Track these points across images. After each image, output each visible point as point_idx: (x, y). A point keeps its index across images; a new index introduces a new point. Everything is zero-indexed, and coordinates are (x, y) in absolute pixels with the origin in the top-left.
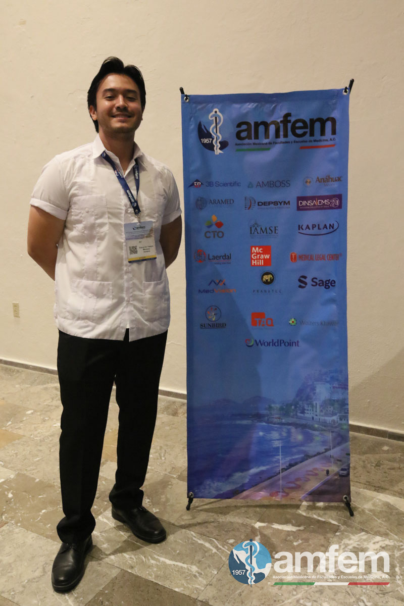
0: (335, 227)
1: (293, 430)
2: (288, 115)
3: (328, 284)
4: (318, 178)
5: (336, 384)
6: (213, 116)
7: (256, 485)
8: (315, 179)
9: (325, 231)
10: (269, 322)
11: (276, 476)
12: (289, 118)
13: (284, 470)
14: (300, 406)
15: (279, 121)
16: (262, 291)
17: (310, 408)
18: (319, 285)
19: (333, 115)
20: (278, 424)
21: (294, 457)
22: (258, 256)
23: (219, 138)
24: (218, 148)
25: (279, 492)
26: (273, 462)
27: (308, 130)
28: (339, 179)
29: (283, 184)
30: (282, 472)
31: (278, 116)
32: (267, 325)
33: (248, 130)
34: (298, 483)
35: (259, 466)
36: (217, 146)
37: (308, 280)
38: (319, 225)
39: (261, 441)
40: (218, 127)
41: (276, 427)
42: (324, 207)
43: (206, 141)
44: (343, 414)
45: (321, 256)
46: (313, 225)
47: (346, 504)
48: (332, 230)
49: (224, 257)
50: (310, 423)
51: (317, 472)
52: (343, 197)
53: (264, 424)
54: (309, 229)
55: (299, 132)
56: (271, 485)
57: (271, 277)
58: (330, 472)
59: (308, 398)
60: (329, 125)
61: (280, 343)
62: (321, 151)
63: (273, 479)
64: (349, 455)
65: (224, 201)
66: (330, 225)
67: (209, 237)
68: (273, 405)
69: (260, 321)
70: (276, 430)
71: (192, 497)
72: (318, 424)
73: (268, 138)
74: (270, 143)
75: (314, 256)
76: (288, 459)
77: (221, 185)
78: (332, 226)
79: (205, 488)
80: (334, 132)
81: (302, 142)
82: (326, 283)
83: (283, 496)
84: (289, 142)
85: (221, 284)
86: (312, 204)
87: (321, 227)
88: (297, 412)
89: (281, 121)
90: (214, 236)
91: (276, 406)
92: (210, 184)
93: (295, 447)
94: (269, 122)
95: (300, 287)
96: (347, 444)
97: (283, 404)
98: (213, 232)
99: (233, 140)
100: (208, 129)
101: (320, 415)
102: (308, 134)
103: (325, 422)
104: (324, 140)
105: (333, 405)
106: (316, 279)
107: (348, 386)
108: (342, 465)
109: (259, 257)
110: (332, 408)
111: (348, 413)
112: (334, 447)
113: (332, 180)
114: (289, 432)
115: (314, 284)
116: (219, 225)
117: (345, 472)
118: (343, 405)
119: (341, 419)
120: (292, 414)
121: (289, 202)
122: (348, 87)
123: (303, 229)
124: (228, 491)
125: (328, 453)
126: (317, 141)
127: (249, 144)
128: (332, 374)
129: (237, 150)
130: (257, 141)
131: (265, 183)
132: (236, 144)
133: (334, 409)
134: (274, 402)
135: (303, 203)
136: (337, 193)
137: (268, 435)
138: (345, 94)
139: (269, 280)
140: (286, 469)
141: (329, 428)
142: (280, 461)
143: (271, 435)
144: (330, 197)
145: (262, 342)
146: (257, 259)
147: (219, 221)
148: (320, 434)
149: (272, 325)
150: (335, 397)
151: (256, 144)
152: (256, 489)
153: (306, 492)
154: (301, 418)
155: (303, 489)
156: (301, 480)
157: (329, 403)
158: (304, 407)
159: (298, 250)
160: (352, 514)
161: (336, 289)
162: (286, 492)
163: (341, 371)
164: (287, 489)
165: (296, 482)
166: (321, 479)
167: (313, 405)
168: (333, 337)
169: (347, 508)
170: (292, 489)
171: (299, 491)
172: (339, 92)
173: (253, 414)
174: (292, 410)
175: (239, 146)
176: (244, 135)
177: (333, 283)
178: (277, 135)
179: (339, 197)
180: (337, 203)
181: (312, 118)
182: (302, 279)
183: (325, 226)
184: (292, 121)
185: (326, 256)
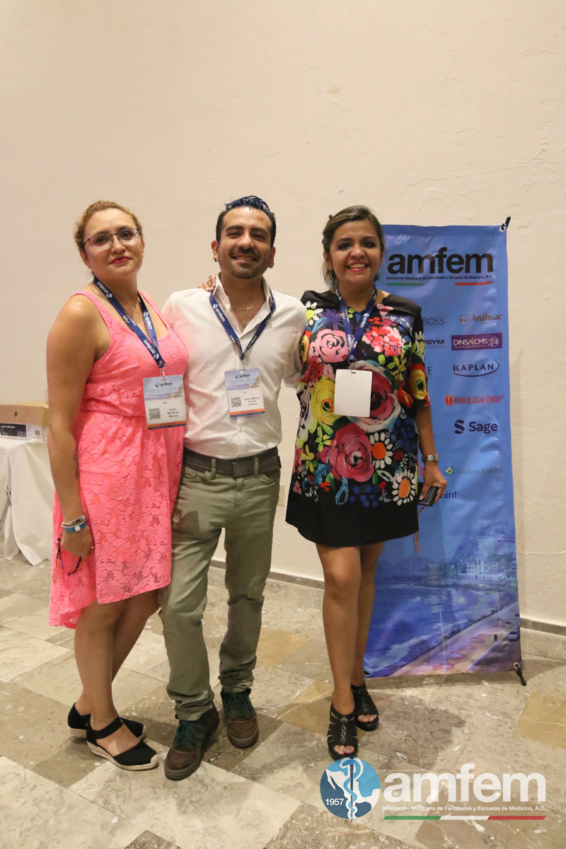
0: (495, 368)
1: (453, 591)
2: (444, 249)
4: (474, 316)
7: (417, 658)
8: (472, 316)
9: (483, 372)
12: (445, 253)
13: (446, 638)
14: (461, 565)
15: (434, 255)
17: (472, 566)
18: (478, 430)
19: (489, 252)
20: (437, 586)
21: (456, 624)
25: (443, 664)
26: (433, 630)
27: (464, 266)
28: (498, 318)
29: (438, 321)
31: (433, 251)
33: (401, 263)
34: (464, 652)
35: (418, 636)
37: (466, 425)
38: (476, 366)
42: (482, 346)
44: (510, 570)
45: (479, 398)
46: (469, 366)
47: (517, 672)
48: (491, 370)
50: (473, 582)
51: (481, 638)
53: (421, 587)
54: (465, 369)
55: (455, 267)
56: (434, 658)
58: (498, 637)
59: (470, 554)
60: (484, 262)
62: (477, 287)
63: (435, 649)
64: (519, 615)
66: (489, 365)
68: (430, 566)
70: (435, 594)
72: (482, 583)
73: (422, 272)
74: (424, 278)
75: (472, 398)
76: (450, 626)
78: (491, 367)
80: (490, 269)
81: (457, 278)
82: (485, 428)
83: (448, 669)
84: (444, 278)
86: (468, 344)
87: (479, 367)
88: (457, 571)
89: (436, 256)
91: (434, 566)
94: (423, 256)
95: (457, 432)
96: (516, 603)
97: (441, 564)
99: (385, 274)
101: (484, 573)
102: (464, 270)
103: (491, 581)
104: (480, 277)
105: (498, 560)
107: (514, 538)
108: (511, 628)
110: (498, 564)
111: (516, 569)
112: (501, 609)
113: (490, 318)
114: (449, 595)
115: (472, 429)
117: (515, 636)
118: (510, 558)
119: (508, 576)
120: (452, 574)
121: (443, 341)
122: (504, 222)
123: (458, 370)
125: (495, 616)
126: (473, 278)
127: (403, 278)
128: (495, 527)
129: (389, 284)
130: (410, 275)
132: (387, 278)
133: (500, 565)
134: (432, 562)
135: (458, 342)
136: (497, 332)
138: (502, 230)
140: (449, 638)
141: (495, 587)
142: (442, 629)
144: (489, 336)
150: (501, 552)
151: (409, 278)
152: (417, 663)
153: (473, 661)
154: (462, 578)
155: (469, 659)
156: (466, 649)
157: (494, 558)
158: (465, 564)
159: (453, 392)
160: (524, 684)
161: (498, 433)
162: (452, 663)
163: (507, 523)
164: (451, 661)
165: (461, 652)
166: (488, 646)
167: (476, 562)
168: (497, 486)
169: (519, 677)
170: (457, 659)
171: (464, 661)
172: (495, 229)
173: (409, 576)
174: (451, 570)
175: (390, 280)
176: (396, 268)
177: (494, 428)
178: (432, 271)
179: (499, 336)
180: (497, 342)
181: (468, 253)
182: (459, 424)
183: (483, 367)
184: (448, 256)
185: (485, 399)
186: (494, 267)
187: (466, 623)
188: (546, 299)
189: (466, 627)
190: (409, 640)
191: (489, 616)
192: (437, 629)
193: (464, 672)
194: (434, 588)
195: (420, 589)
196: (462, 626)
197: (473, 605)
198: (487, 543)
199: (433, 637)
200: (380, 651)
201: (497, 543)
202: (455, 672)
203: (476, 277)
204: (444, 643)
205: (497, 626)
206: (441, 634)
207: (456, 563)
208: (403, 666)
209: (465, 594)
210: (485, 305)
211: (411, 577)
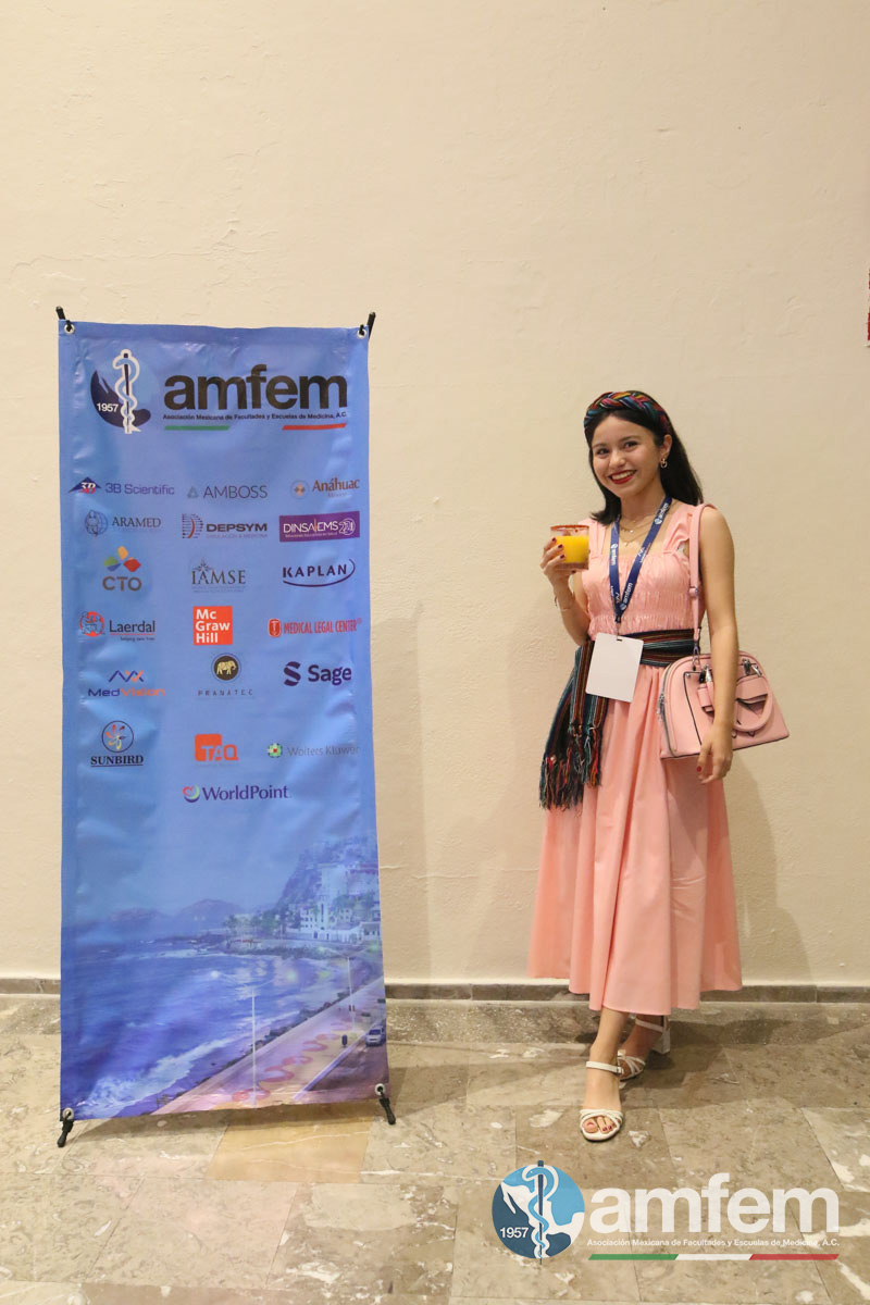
0: (348, 572)
1: (278, 962)
2: (260, 368)
3: (336, 676)
4: (317, 482)
5: (356, 864)
6: (122, 361)
7: (204, 1080)
8: (312, 485)
9: (332, 578)
10: (230, 752)
11: (244, 1057)
12: (262, 374)
13: (259, 1043)
14: (292, 914)
15: (244, 378)
16: (215, 693)
17: (311, 915)
18: (323, 679)
19: (340, 374)
20: (249, 952)
21: (280, 1017)
22: (208, 625)
23: (133, 403)
24: (131, 422)
25: (251, 1090)
27: (298, 397)
28: (354, 485)
29: (254, 492)
30: (256, 1049)
31: (243, 370)
32: (226, 758)
33: (189, 391)
34: (289, 1068)
35: (210, 1041)
36: (129, 418)
37: (302, 671)
38: (319, 568)
39: (214, 990)
40: (130, 383)
41: (244, 959)
42: (329, 534)
43: (107, 407)
44: (370, 922)
45: (325, 625)
46: (309, 568)
47: (381, 1101)
48: (342, 575)
49: (141, 628)
50: (310, 945)
51: (323, 1042)
52: (361, 517)
53: (222, 954)
54: (303, 575)
55: (281, 398)
56: (235, 1079)
57: (233, 664)
58: (349, 1040)
59: (308, 895)
60: (333, 389)
62: (322, 432)
63: (238, 1064)
64: (384, 1001)
65: (141, 521)
66: (340, 567)
67: (113, 588)
68: (237, 916)
69: (212, 752)
70: (245, 966)
71: (70, 1118)
72: (324, 946)
73: (226, 408)
74: (229, 417)
75: (313, 626)
76: (269, 1021)
77: (136, 490)
78: (342, 569)
79: (99, 1097)
80: (343, 403)
81: (287, 417)
82: (334, 675)
83: (258, 1098)
84: (263, 417)
85: (135, 679)
86: (308, 530)
87: (324, 571)
88: (284, 926)
89: (249, 379)
90: (122, 588)
91: (245, 917)
92: (114, 488)
93: (282, 996)
94: (225, 380)
95: (288, 683)
96: (380, 980)
97: (259, 912)
98: (119, 578)
99: (159, 409)
100: (109, 384)
101: (328, 928)
102: (298, 403)
103: (338, 941)
104: (326, 416)
105: (352, 906)
106: (316, 667)
107: (377, 866)
108: (371, 1023)
109: (210, 627)
110: (351, 912)
111: (379, 919)
112: (355, 989)
113: (342, 486)
114: (270, 968)
115: (314, 677)
116: (133, 565)
117: (378, 1037)
118: (370, 902)
119: (367, 933)
120: (275, 930)
121: (265, 525)
122: (365, 325)
123: (290, 575)
124: (147, 1098)
125: (345, 1003)
126: (315, 417)
127: (192, 417)
128: (348, 847)
129: (168, 428)
130: (203, 413)
131: (221, 489)
132: (165, 417)
133: (354, 913)
134: (241, 911)
135: (291, 528)
136: (353, 509)
137: (229, 976)
138: (361, 336)
139: (229, 672)
140: (265, 1043)
141: (345, 951)
144: (340, 517)
145: (216, 791)
146: (206, 631)
147: (131, 559)
149: (235, 758)
150: (356, 891)
151: (203, 418)
152: (204, 1090)
153: (304, 1084)
154: (294, 937)
155: (298, 1079)
156: (294, 1062)
157: (344, 902)
158: (299, 914)
159: (285, 616)
160: (392, 1122)
161: (353, 684)
162: (266, 1088)
163: (365, 840)
164: (266, 1083)
165: (284, 1068)
166: (331, 1057)
167: (316, 907)
168: (350, 774)
169: (384, 1110)
170: (278, 1081)
171: (289, 1084)
172: (350, 333)
173: (199, 935)
174: (275, 924)
175: (170, 420)
176: (180, 399)
177: (347, 675)
178: (242, 404)
179: (355, 516)
180: (352, 527)
181: (303, 375)
182: (291, 668)
183: (331, 570)
184: (268, 380)
185: (334, 624)
186: (348, 399)
190: (194, 1047)
191: (334, 1003)
192: (244, 1028)
193: (286, 1102)
194: (243, 957)
196: (289, 1022)
197: (310, 985)
199: (236, 1043)
200: (137, 1069)
201: (349, 875)
202: (269, 1105)
203: (320, 416)
204: (255, 1052)
205: (349, 1020)
206: (250, 1037)
207: (283, 912)
208: (179, 1095)
209: (298, 966)
210: (333, 464)
211: (203, 937)
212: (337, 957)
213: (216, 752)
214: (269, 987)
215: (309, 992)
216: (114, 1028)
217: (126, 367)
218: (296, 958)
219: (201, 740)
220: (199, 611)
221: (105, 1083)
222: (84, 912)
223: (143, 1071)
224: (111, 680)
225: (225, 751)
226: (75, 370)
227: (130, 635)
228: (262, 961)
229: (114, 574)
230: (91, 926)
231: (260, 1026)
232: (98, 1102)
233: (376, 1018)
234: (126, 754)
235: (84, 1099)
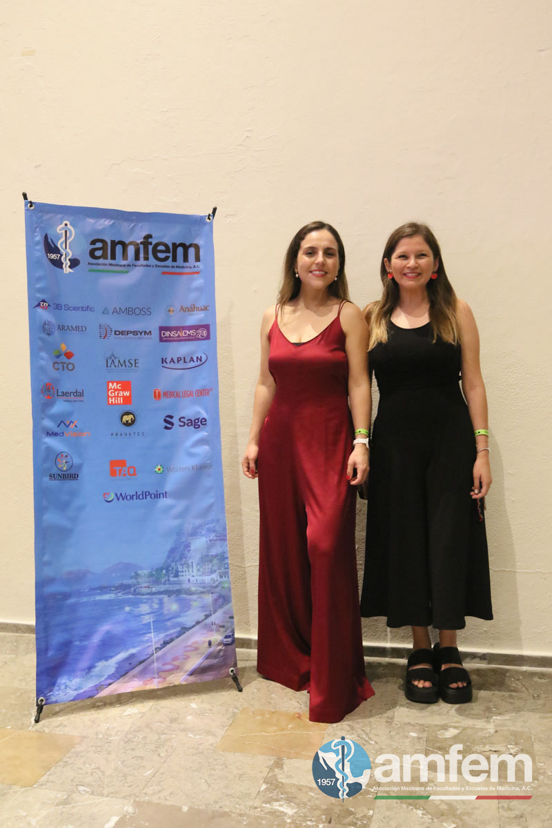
0: (203, 360)
1: (165, 598)
2: (149, 236)
3: (197, 423)
4: (182, 307)
5: (212, 536)
6: (63, 228)
7: (125, 674)
8: (179, 308)
9: (192, 364)
10: (132, 471)
11: (148, 658)
12: (150, 240)
14: (173, 568)
15: (139, 242)
16: (121, 435)
17: (185, 569)
18: (188, 425)
19: (196, 242)
20: (148, 594)
21: (168, 633)
22: (116, 392)
23: (69, 255)
24: (67, 266)
25: (154, 678)
27: (170, 255)
28: (205, 309)
30: (156, 653)
31: (138, 237)
32: (130, 475)
33: (104, 249)
34: (176, 663)
35: (128, 649)
36: (66, 263)
37: (175, 420)
38: (184, 358)
40: (68, 242)
42: (190, 338)
43: (53, 256)
44: (223, 570)
45: (189, 393)
46: (178, 358)
47: (233, 678)
48: (199, 363)
49: (75, 394)
50: (185, 586)
51: (197, 646)
52: (211, 328)
53: (131, 596)
54: (174, 363)
55: (161, 255)
56: (144, 672)
57: (132, 417)
58: (212, 643)
59: (182, 557)
60: (192, 251)
61: (146, 495)
62: (185, 276)
63: (145, 662)
64: (232, 618)
65: (74, 327)
66: (197, 358)
67: (58, 369)
68: (140, 572)
69: (120, 471)
70: (145, 603)
71: (43, 703)
72: (195, 587)
73: (127, 259)
74: (129, 265)
75: (181, 392)
76: (162, 635)
77: (71, 309)
78: (199, 359)
79: (59, 689)
80: (198, 259)
81: (164, 267)
82: (195, 422)
83: (159, 682)
84: (150, 266)
85: (72, 426)
86: (177, 335)
87: (187, 360)
88: (169, 576)
89: (141, 243)
90: (63, 369)
91: (144, 572)
92: (58, 307)
93: (169, 619)
94: (127, 242)
95: (166, 428)
96: (230, 605)
97: (152, 569)
98: (61, 363)
99: (85, 259)
100: (55, 243)
101: (197, 575)
102: (171, 258)
103: (204, 583)
104: (187, 267)
105: (211, 561)
106: (184, 418)
107: (226, 536)
108: (226, 631)
109: (118, 394)
110: (210, 565)
111: (228, 568)
112: (215, 611)
113: (197, 309)
114: (161, 603)
115: (182, 424)
116: (69, 355)
117: (230, 640)
118: (222, 558)
119: (221, 577)
120: (163, 580)
121: (150, 332)
122: (211, 213)
123: (166, 363)
125: (209, 621)
126: (180, 267)
127: (105, 265)
128: (208, 525)
129: (90, 271)
130: (113, 262)
131: (123, 309)
132: (89, 263)
133: (213, 566)
134: (142, 569)
135: (166, 334)
136: (205, 323)
138: (208, 220)
139: (130, 421)
140: (160, 649)
141: (208, 589)
143: (139, 609)
144: (196, 327)
145: (123, 495)
146: (115, 396)
147: (69, 351)
148: (199, 598)
149: (134, 474)
150: (213, 552)
151: (113, 265)
152: (127, 679)
153: (186, 672)
154: (175, 583)
155: (182, 669)
156: (179, 659)
157: (206, 559)
158: (177, 569)
159: (162, 387)
160: (240, 690)
161: (208, 427)
162: (163, 676)
163: (218, 521)
164: (162, 673)
165: (173, 663)
166: (202, 654)
167: (188, 564)
168: (207, 482)
169: (234, 684)
170: (170, 671)
171: (177, 673)
172: (202, 218)
173: (117, 585)
174: (163, 576)
175: (92, 266)
176: (98, 253)
177: (203, 421)
178: (137, 258)
179: (207, 327)
180: (205, 333)
181: (175, 242)
182: (168, 419)
183: (192, 359)
184: (153, 244)
185: (194, 392)
186: (201, 258)
187: (180, 631)
188: (255, 291)
189: (180, 636)
190: (117, 654)
191: (202, 621)
192: (147, 640)
193: (177, 683)
195: (130, 598)
196: (175, 635)
198: (199, 543)
200: (83, 670)
201: (209, 542)
202: (166, 686)
204: (155, 655)
205: (212, 630)
208: (110, 684)
210: (193, 295)
211: (118, 586)
212: (203, 592)
213: (123, 470)
214: (162, 614)
215: (186, 616)
216: (67, 645)
217: (66, 232)
218: (177, 595)
219: (114, 464)
220: (110, 384)
221: (63, 680)
222: (48, 572)
223: (87, 671)
224: (58, 426)
225: (129, 471)
226: (35, 231)
227: (69, 398)
228: (156, 598)
229: (58, 360)
230: (51, 581)
231: (157, 639)
232: (60, 692)
233: (228, 628)
234: (69, 472)
235: (51, 691)
